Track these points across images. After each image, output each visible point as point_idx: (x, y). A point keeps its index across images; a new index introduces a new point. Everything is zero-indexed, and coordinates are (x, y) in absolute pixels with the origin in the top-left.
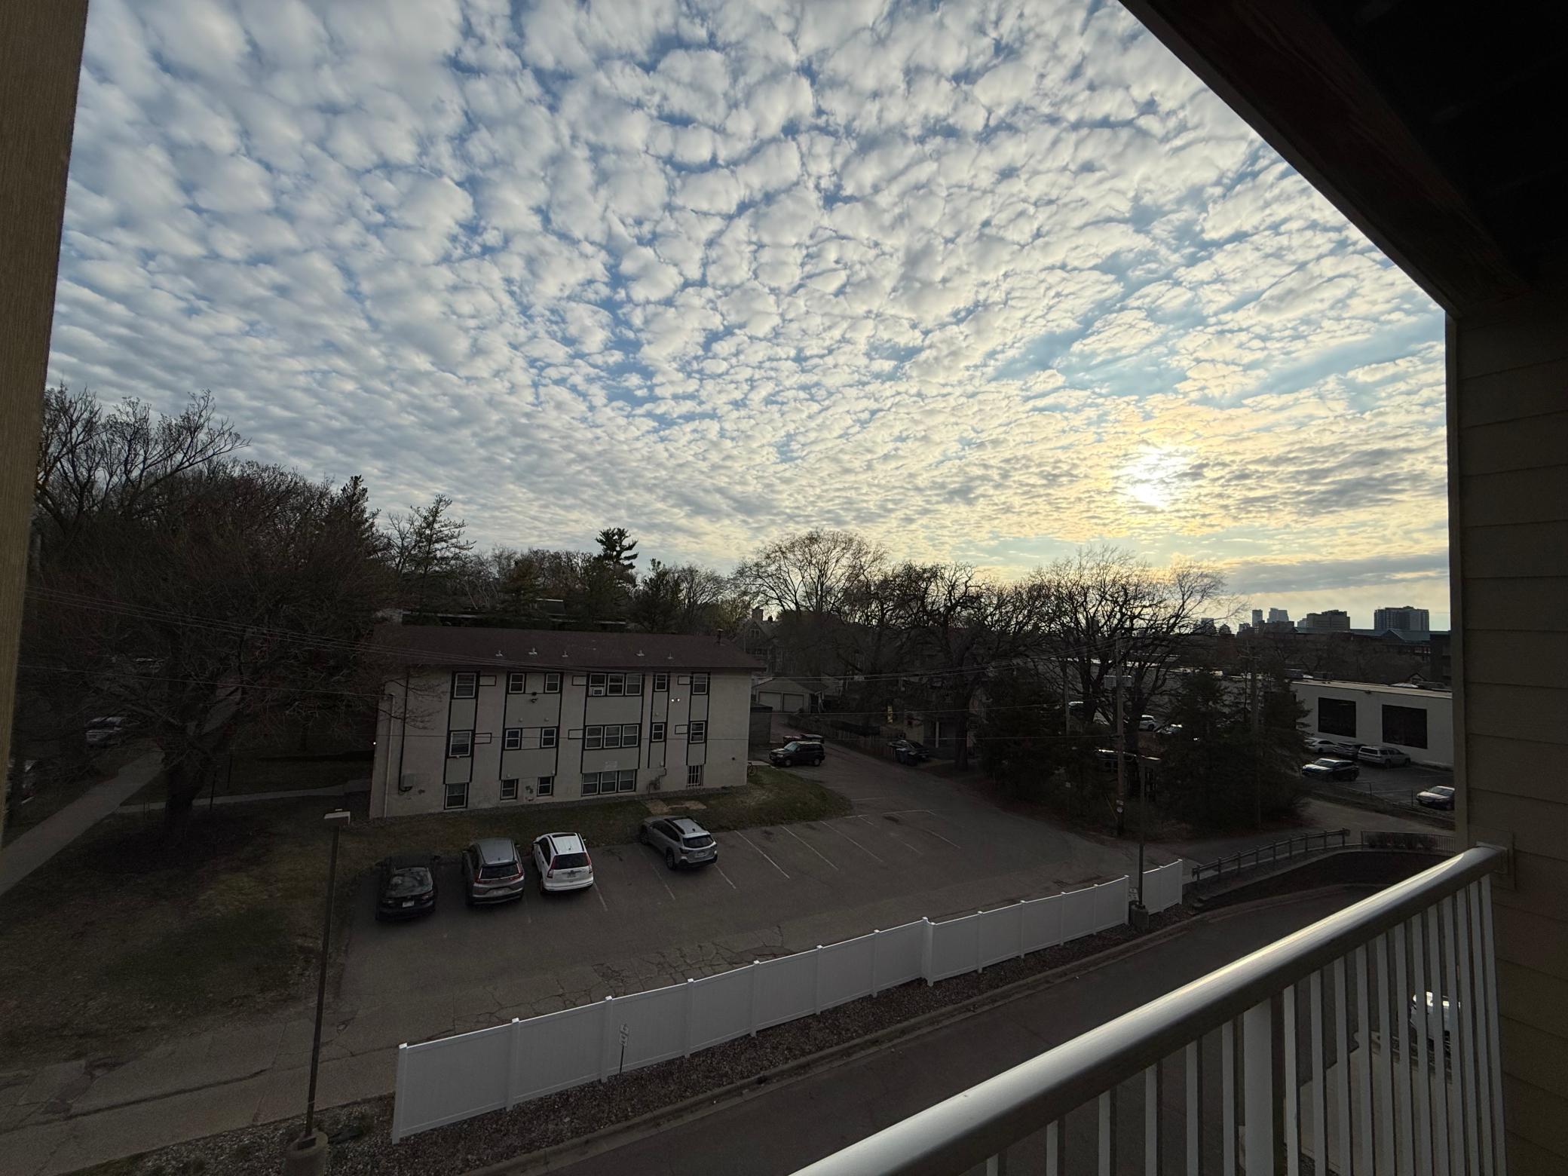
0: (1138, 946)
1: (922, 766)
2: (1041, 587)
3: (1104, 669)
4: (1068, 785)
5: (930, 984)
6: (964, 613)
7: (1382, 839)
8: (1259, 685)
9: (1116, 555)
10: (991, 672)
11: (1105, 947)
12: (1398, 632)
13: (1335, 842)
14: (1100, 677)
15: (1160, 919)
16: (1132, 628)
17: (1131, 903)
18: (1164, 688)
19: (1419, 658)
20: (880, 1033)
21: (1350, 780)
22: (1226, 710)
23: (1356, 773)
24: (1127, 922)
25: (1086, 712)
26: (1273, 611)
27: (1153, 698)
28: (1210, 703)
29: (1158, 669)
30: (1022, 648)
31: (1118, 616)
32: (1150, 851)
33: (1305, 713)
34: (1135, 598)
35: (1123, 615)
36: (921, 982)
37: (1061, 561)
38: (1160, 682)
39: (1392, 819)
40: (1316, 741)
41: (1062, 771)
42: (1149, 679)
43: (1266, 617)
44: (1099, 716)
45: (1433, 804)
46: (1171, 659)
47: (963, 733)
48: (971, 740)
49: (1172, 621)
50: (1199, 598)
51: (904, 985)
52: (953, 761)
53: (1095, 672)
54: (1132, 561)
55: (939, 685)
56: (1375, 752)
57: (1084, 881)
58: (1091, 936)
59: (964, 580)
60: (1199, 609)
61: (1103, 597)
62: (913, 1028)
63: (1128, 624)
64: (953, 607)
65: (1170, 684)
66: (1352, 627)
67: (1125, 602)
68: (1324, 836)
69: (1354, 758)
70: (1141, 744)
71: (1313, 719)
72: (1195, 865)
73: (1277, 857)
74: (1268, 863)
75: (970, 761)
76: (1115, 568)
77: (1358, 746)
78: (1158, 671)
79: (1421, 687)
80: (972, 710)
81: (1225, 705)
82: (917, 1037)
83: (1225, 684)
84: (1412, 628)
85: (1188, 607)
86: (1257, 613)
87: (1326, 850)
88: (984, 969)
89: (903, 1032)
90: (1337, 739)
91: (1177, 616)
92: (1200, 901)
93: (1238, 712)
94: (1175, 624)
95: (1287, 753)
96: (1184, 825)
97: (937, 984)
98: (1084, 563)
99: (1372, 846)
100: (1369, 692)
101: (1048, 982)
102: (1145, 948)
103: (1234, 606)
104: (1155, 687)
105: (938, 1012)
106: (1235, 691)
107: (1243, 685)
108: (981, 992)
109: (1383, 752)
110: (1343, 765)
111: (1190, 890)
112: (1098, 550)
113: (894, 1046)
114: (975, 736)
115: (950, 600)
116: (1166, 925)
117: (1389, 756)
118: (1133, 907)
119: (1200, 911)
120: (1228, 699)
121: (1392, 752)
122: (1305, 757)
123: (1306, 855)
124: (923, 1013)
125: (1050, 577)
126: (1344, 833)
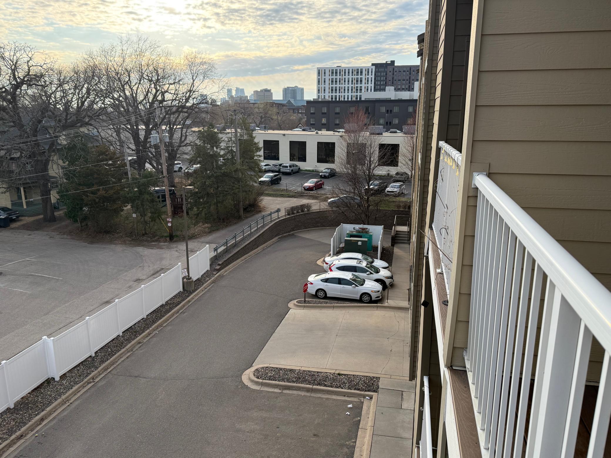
0: (189, 301)
1: (13, 225)
2: (94, 68)
3: (148, 132)
4: (134, 215)
5: (57, 379)
6: (30, 92)
7: (292, 211)
8: (238, 135)
9: (147, 44)
10: (63, 140)
11: (171, 309)
12: (292, 101)
13: (275, 216)
14: (147, 137)
15: (200, 282)
16: (163, 100)
17: (183, 278)
18: (185, 142)
19: (300, 115)
20: (23, 429)
21: (278, 183)
22: (222, 153)
23: (280, 179)
24: (182, 290)
25: (139, 163)
26: (237, 90)
27: (181, 148)
28: (215, 148)
29: (182, 128)
30: (87, 120)
31: (154, 91)
32: (192, 244)
33: (259, 149)
34: (163, 78)
35: (157, 91)
36: (49, 381)
37: (107, 46)
38: (183, 138)
39: (295, 199)
40: (263, 164)
41: (129, 207)
42: (177, 136)
43: (234, 93)
44: (148, 166)
45: (310, 189)
46: (188, 122)
47: (46, 193)
48: (54, 197)
49: (187, 95)
50: (202, 77)
51: (35, 389)
52: (42, 216)
53: (142, 135)
54: (159, 49)
55: (18, 155)
56: (287, 167)
57: (153, 274)
58: (162, 306)
59: (26, 60)
60: (202, 86)
61: (141, 78)
62: (50, 413)
63: (159, 98)
64: (18, 86)
65: (190, 139)
66: (274, 99)
67: (158, 80)
68: (270, 214)
69: (279, 171)
70: (177, 180)
71: (261, 153)
72: (214, 246)
73: (252, 231)
74: (248, 235)
75: (56, 214)
76: (147, 54)
77: (280, 165)
78: (182, 131)
79: (304, 130)
80: (51, 173)
81: (222, 149)
82: (54, 418)
83: (220, 136)
84: (298, 99)
85: (196, 83)
86: (229, 91)
87: (271, 221)
88: (96, 353)
89: (42, 420)
90: (272, 162)
91: (190, 91)
92: (219, 265)
93: (228, 152)
94: (189, 96)
95: (252, 173)
96: (206, 225)
97: (63, 377)
98: (125, 48)
99: (289, 215)
100: (284, 135)
101: (140, 343)
102: (194, 300)
103: (221, 84)
104: (181, 142)
105: (67, 395)
106: (226, 139)
107: (230, 135)
108: (97, 368)
109: (290, 166)
110: (275, 176)
111: (214, 261)
112: (135, 39)
113: (37, 432)
114: (58, 193)
115: (15, 78)
116: (203, 285)
117: (292, 168)
118: (185, 280)
119: (219, 270)
120: (223, 145)
121: (293, 166)
122: (260, 174)
123: (263, 227)
124: (56, 400)
125: (99, 60)
126: (278, 211)
